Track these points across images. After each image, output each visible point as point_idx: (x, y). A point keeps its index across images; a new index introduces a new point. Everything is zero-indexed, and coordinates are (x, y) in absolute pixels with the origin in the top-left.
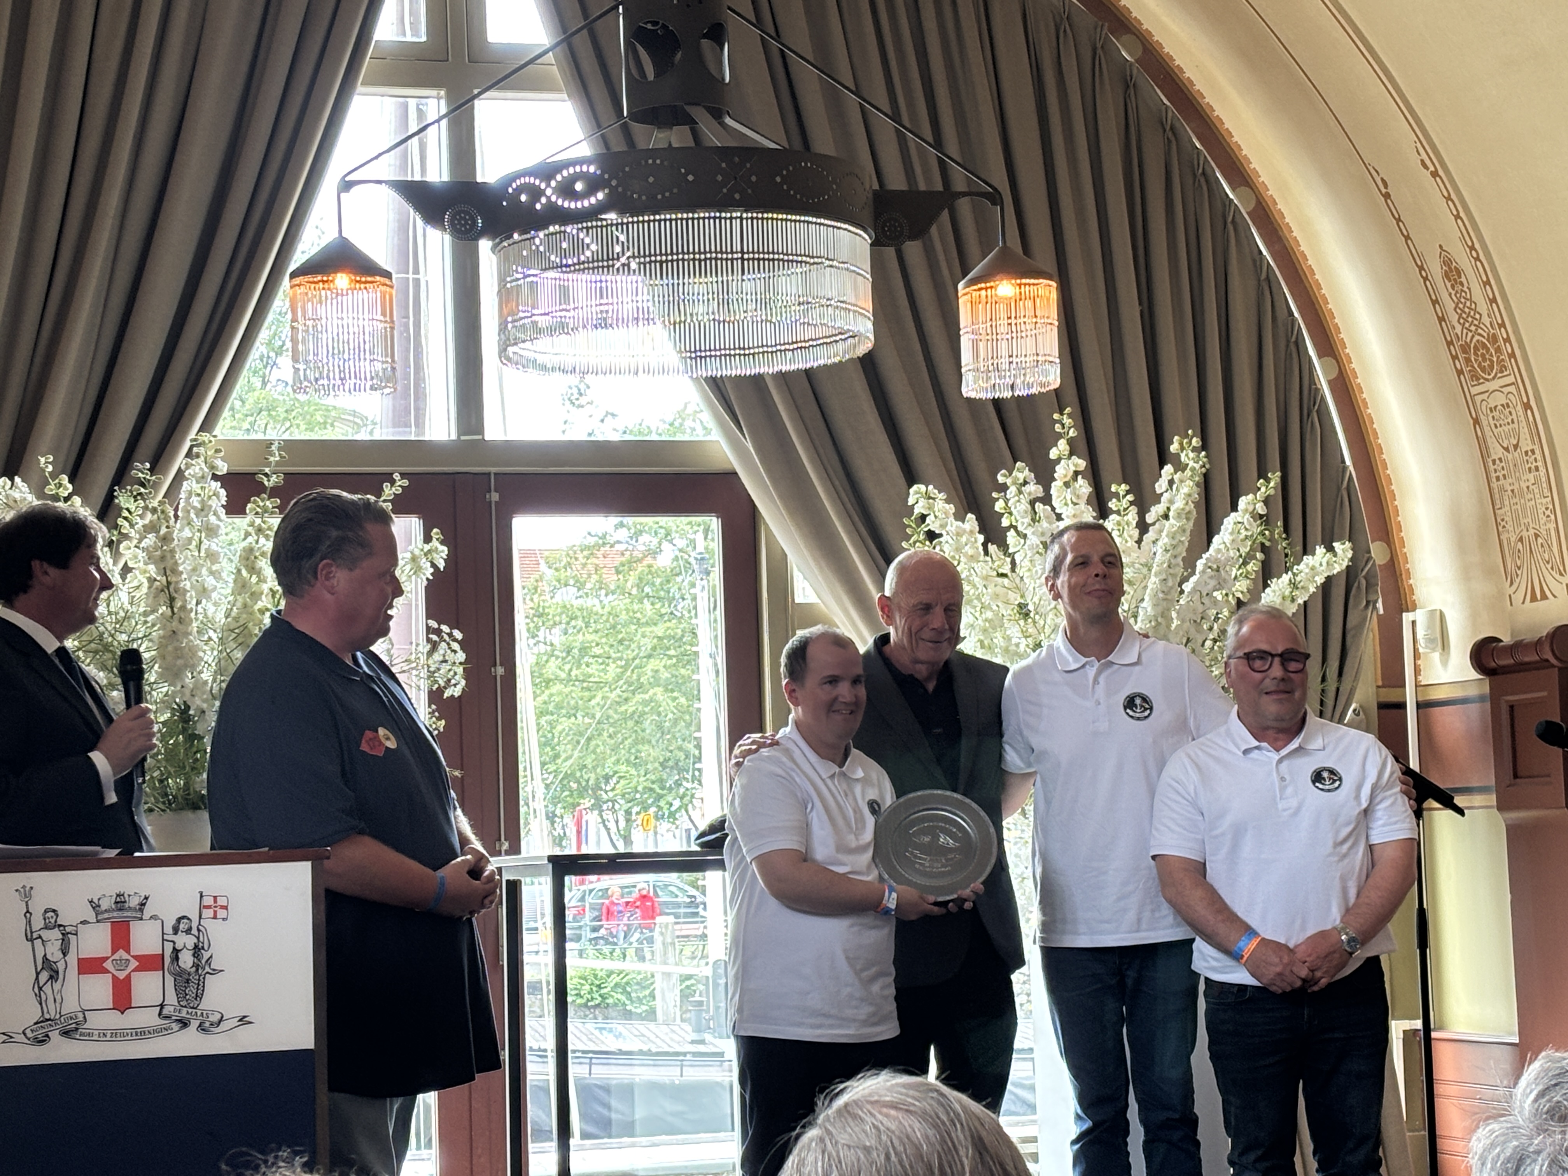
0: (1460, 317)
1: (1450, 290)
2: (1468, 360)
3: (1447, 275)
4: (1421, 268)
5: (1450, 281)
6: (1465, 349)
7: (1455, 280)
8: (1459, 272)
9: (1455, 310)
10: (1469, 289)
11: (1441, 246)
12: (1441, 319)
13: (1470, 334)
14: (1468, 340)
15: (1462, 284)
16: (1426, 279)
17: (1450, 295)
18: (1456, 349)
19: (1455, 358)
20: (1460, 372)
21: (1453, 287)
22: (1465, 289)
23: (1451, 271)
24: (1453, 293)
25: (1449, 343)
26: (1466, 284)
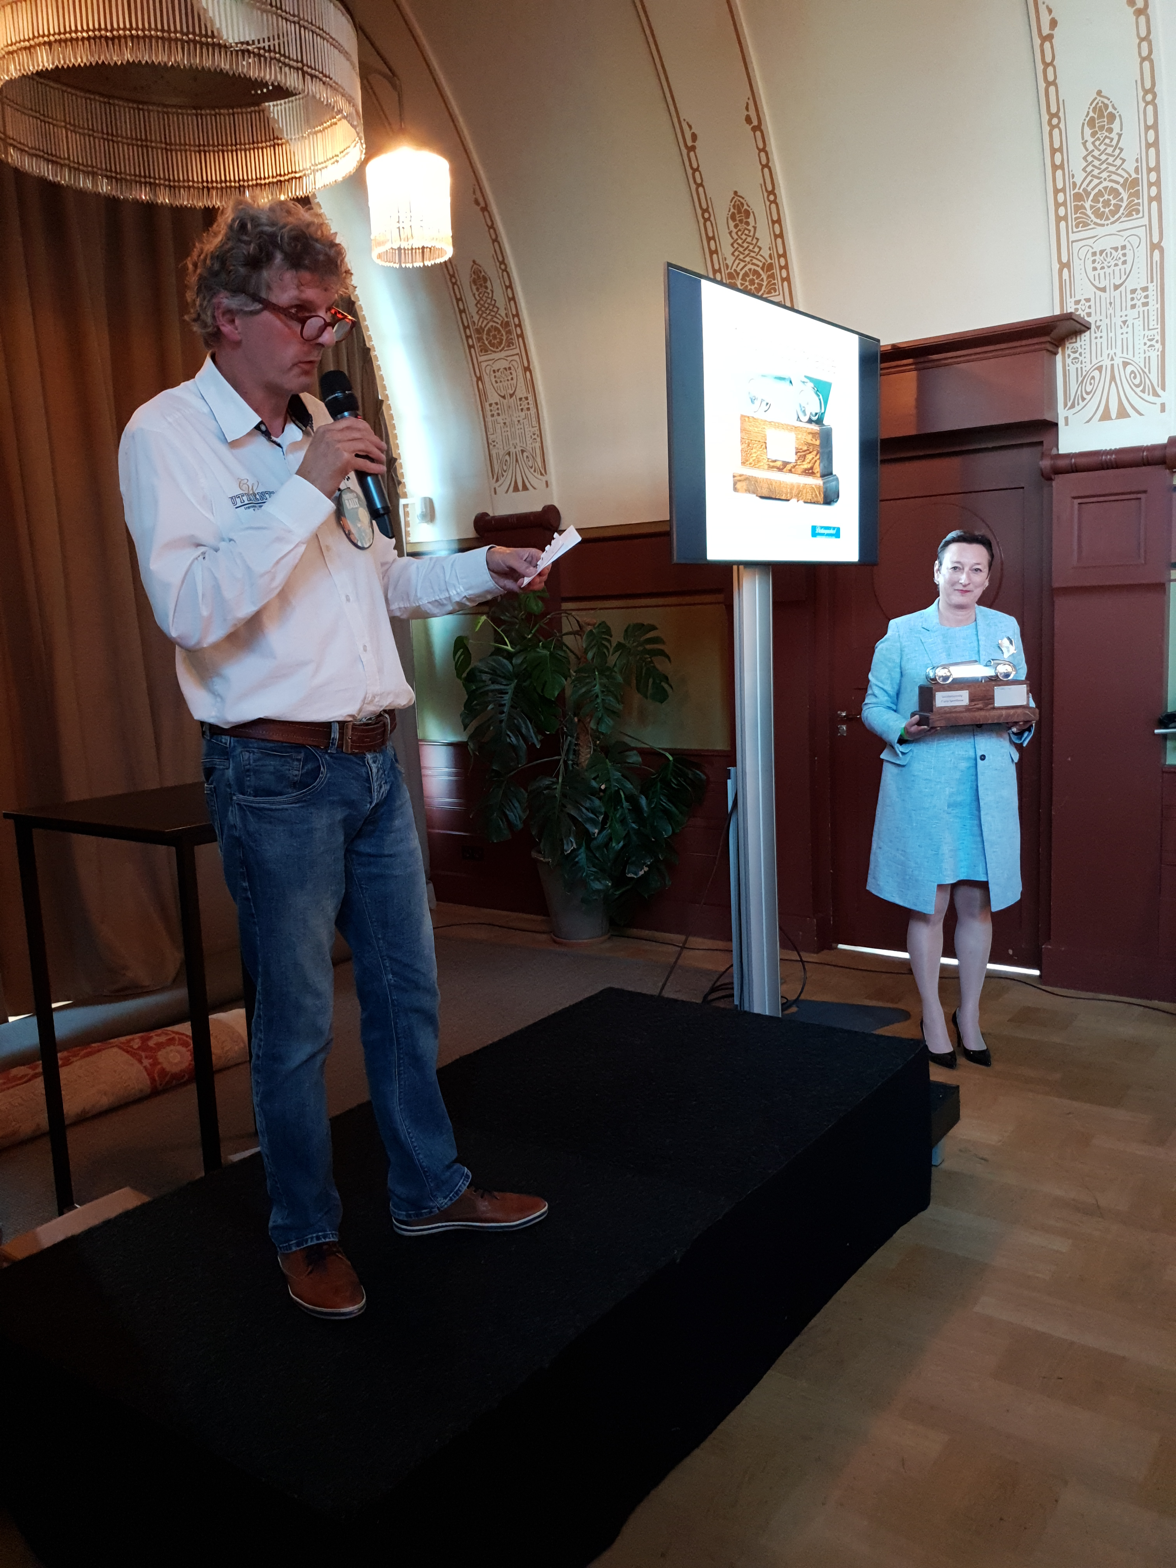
0: (480, 309)
1: (475, 291)
2: (480, 339)
3: (474, 282)
4: (452, 276)
5: (475, 285)
6: (479, 331)
7: (481, 285)
8: (485, 279)
9: (476, 305)
10: (492, 291)
11: (474, 262)
12: (462, 311)
13: (485, 322)
14: (483, 326)
15: (486, 287)
16: (454, 284)
17: (474, 295)
18: (471, 331)
19: (467, 337)
20: (470, 347)
21: (478, 289)
22: (489, 291)
23: (479, 278)
24: (477, 293)
25: (465, 328)
26: (489, 287)
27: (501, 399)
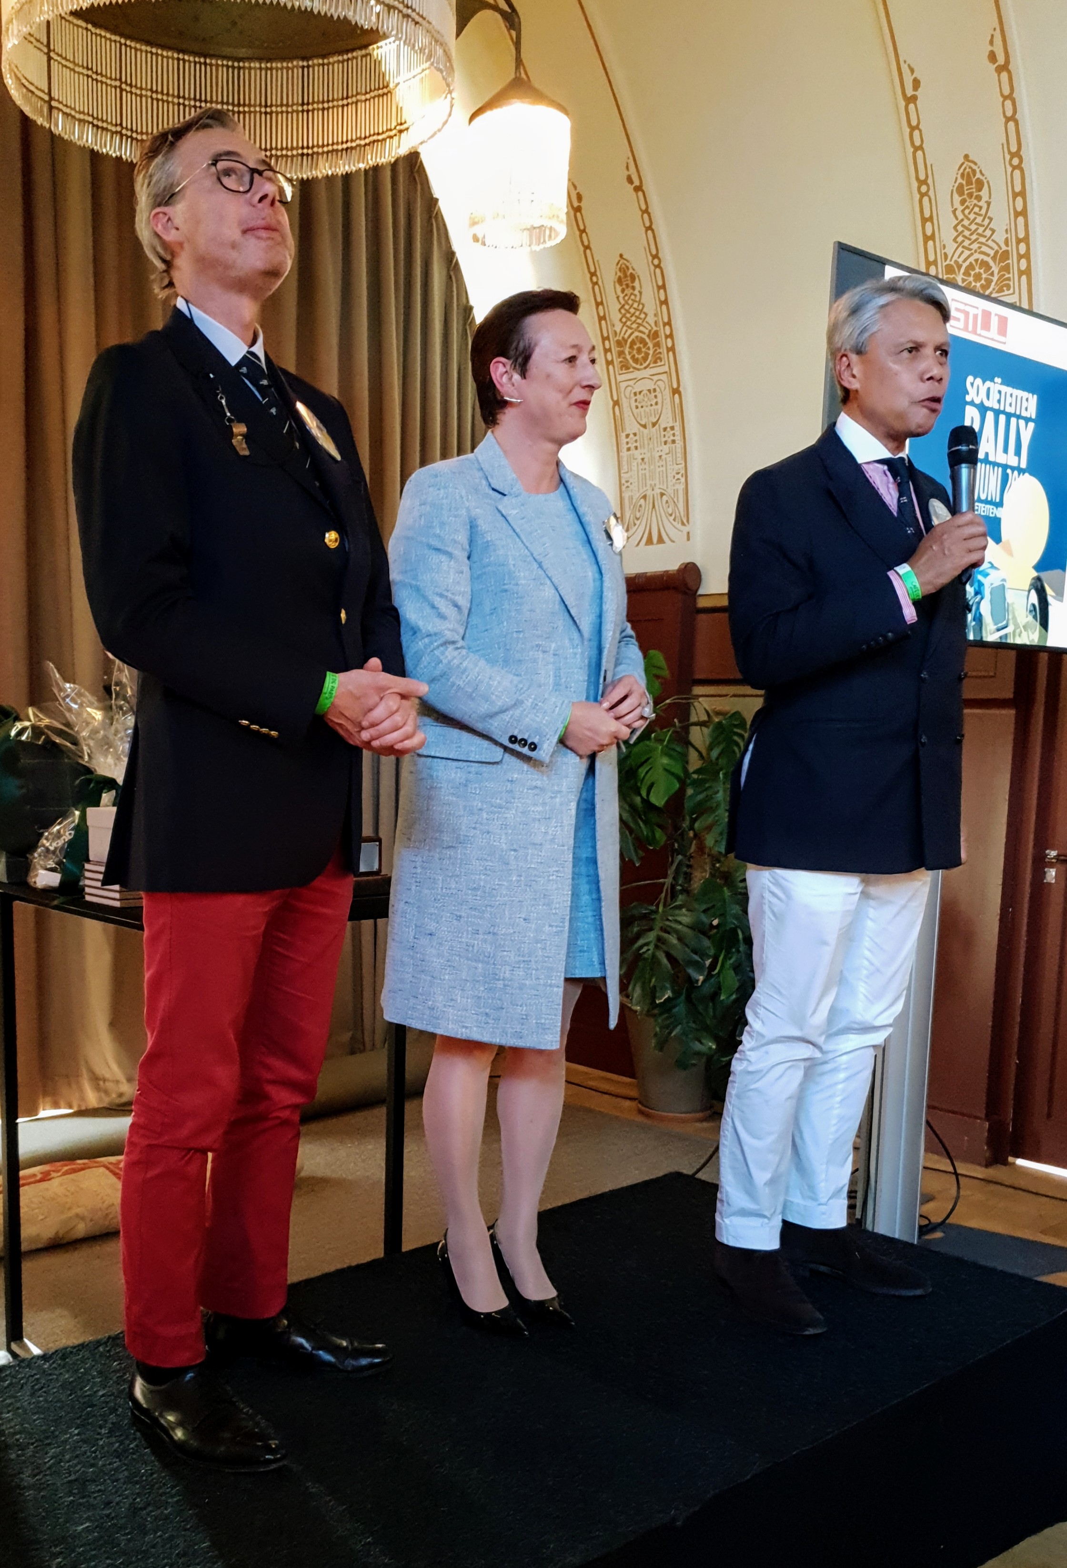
0: (624, 316)
1: (619, 293)
2: (621, 354)
3: (620, 281)
4: (593, 274)
5: (621, 286)
7: (627, 285)
8: (633, 278)
9: (620, 310)
10: (640, 293)
11: (621, 256)
12: (601, 318)
13: (630, 331)
14: (626, 336)
15: (633, 288)
16: (594, 284)
17: (618, 297)
18: (612, 344)
19: (605, 351)
20: (608, 363)
21: (623, 291)
22: (636, 292)
23: (626, 276)
24: (622, 295)
25: (604, 339)
26: (638, 288)
27: (642, 429)
